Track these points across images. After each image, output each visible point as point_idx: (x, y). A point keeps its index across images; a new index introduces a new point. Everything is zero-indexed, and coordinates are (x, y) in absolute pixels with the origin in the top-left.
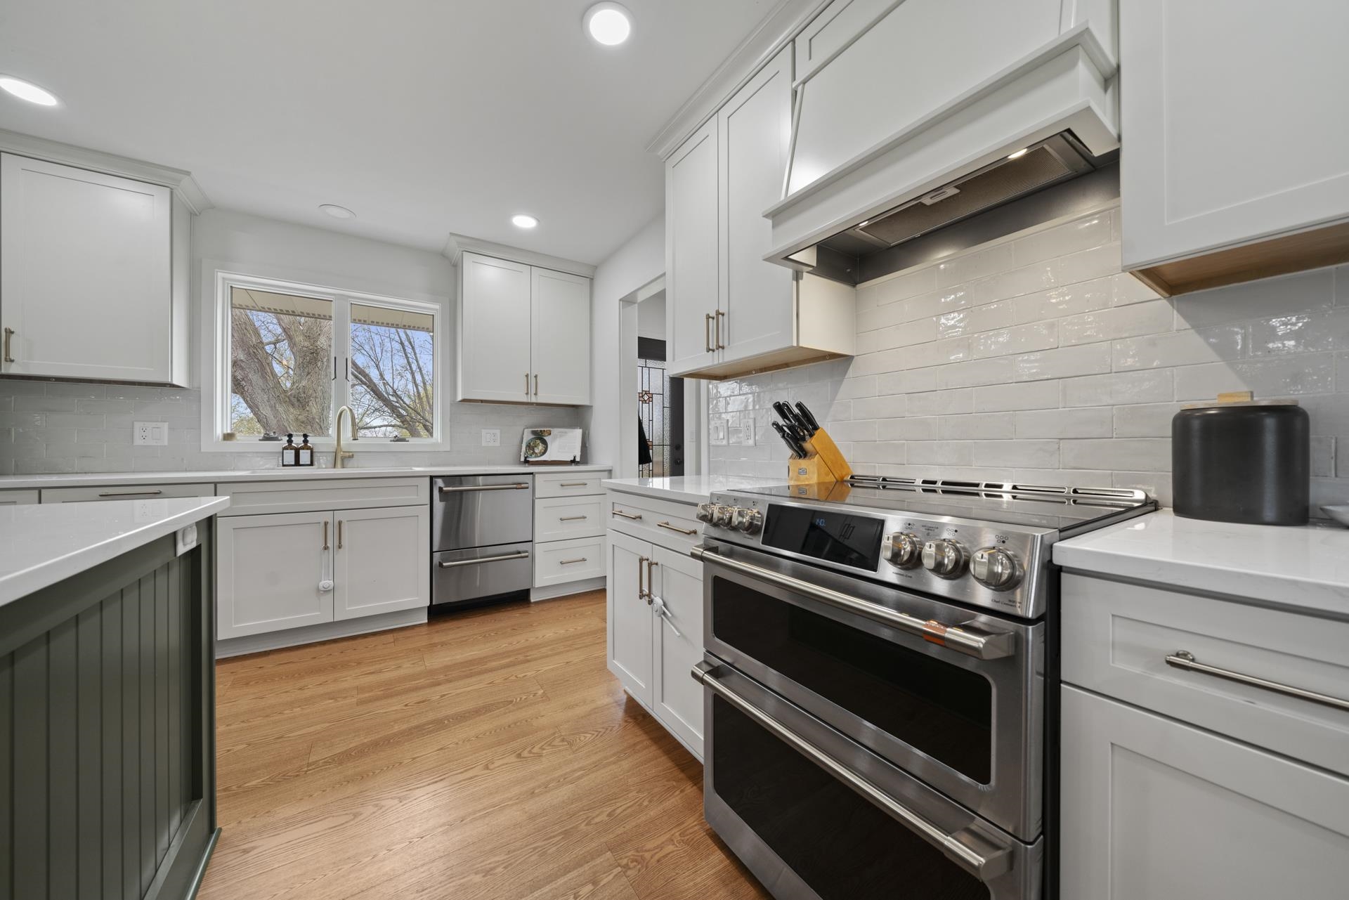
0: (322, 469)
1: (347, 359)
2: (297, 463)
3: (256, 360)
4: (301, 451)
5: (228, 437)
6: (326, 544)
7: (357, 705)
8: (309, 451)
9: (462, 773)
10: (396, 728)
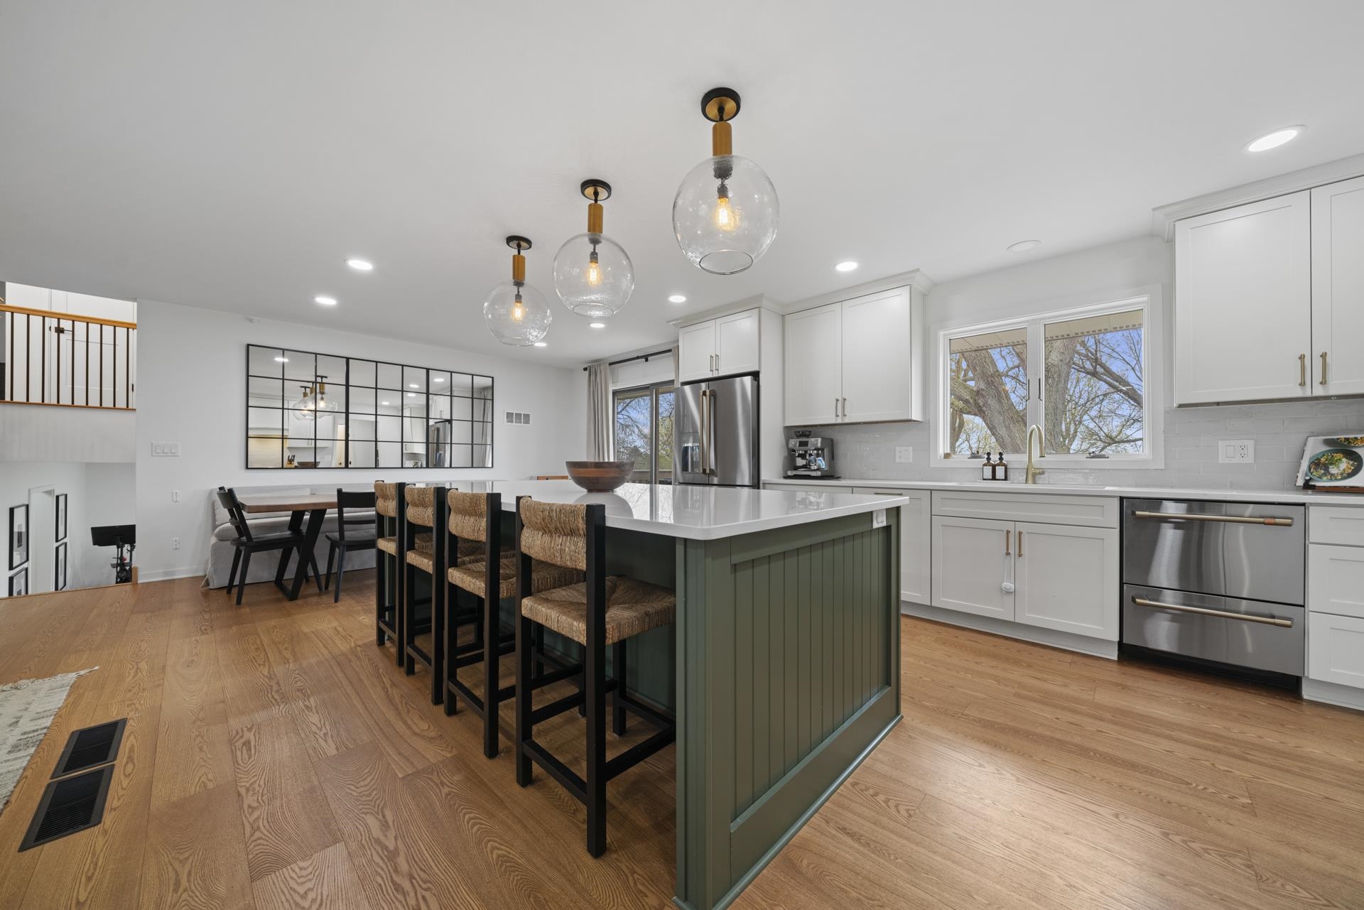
0: (1017, 483)
1: (1040, 380)
2: (994, 478)
3: (993, 387)
4: (997, 467)
5: (947, 456)
6: (1008, 549)
7: (1014, 695)
8: (1004, 467)
9: (1084, 800)
10: (1040, 730)
